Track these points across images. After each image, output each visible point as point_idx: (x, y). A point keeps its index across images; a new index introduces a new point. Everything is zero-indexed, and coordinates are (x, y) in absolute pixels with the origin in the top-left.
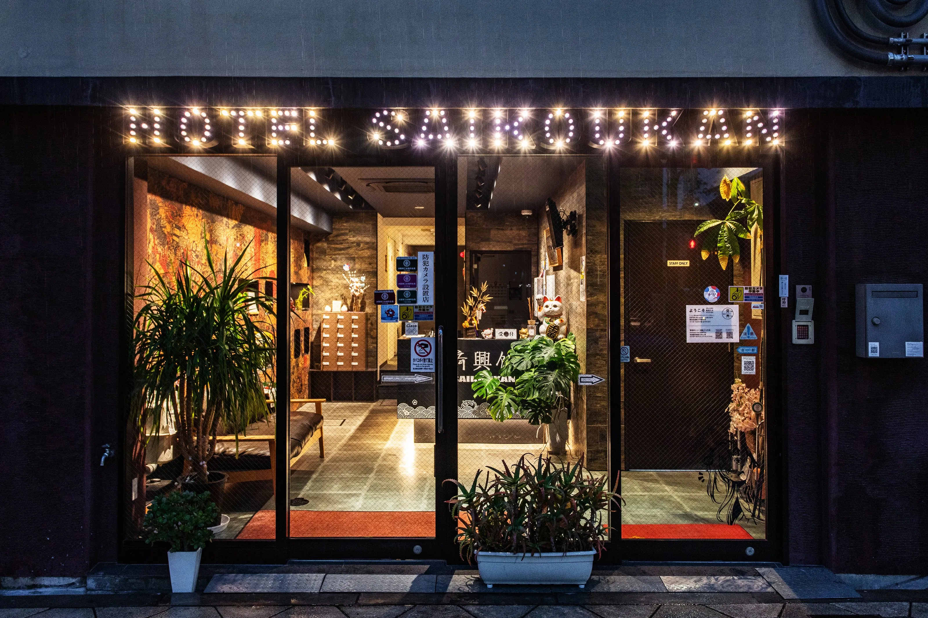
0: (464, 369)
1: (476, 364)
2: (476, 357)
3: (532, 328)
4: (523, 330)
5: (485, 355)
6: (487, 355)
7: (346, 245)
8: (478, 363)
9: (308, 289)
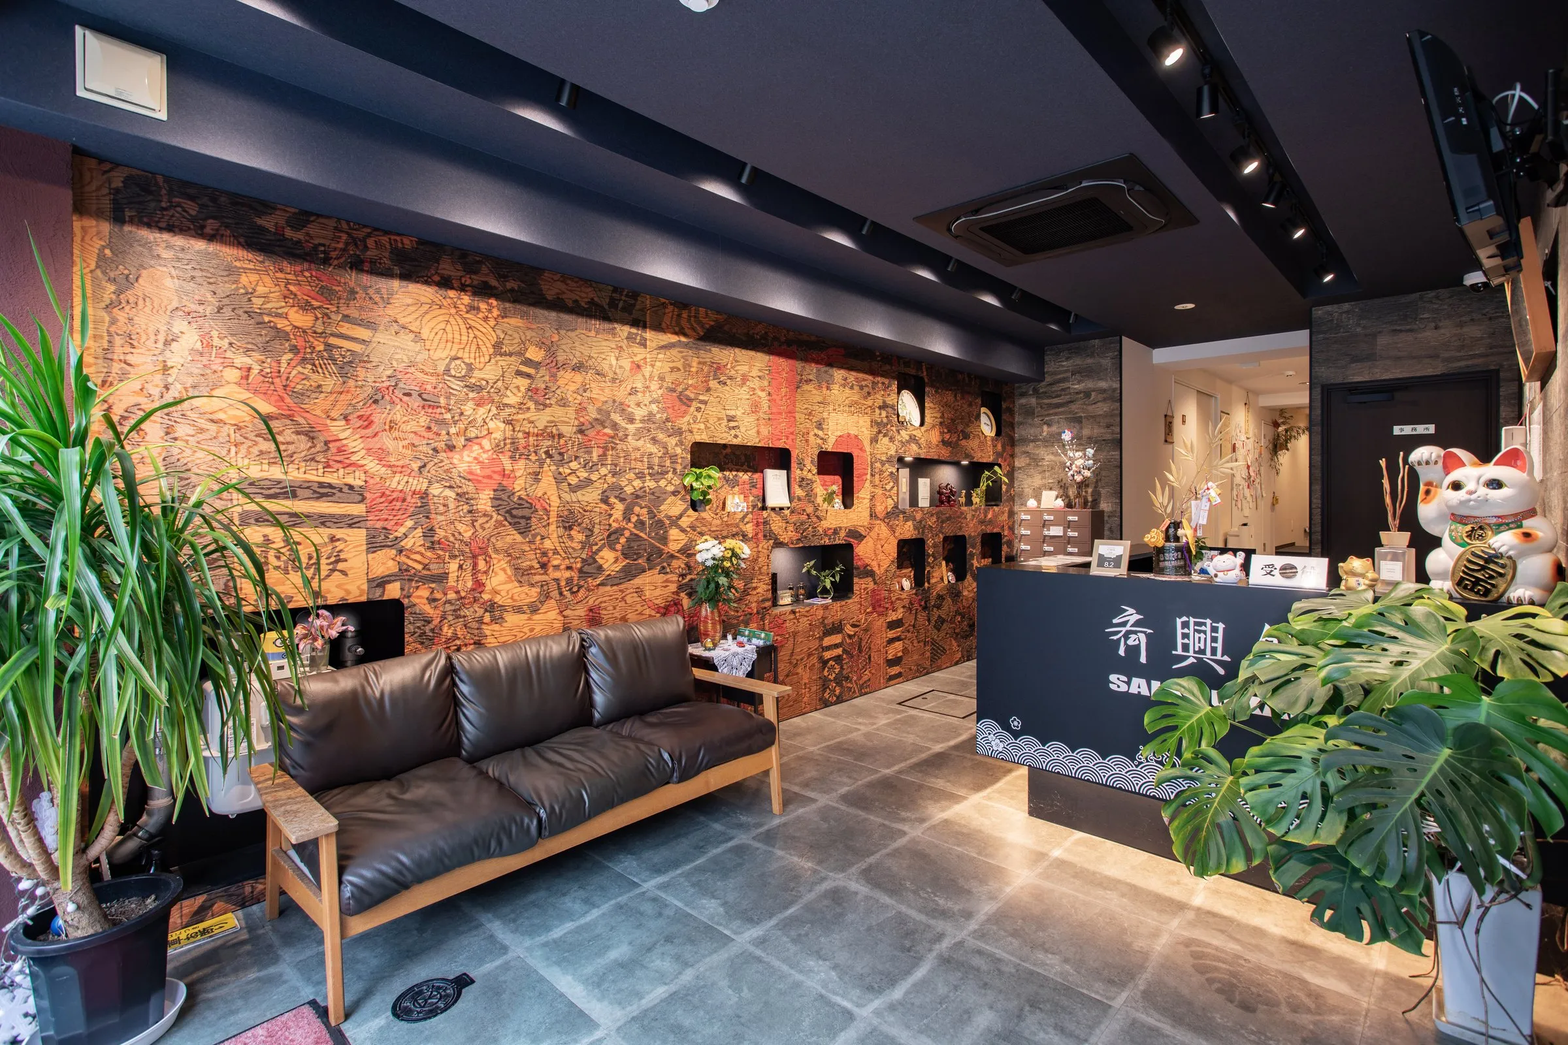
0: (1143, 659)
1: (1179, 651)
2: (1179, 631)
3: (1395, 557)
4: (1356, 563)
5: (1208, 629)
6: (1214, 629)
7: (1067, 398)
8: (1186, 647)
9: (995, 473)
